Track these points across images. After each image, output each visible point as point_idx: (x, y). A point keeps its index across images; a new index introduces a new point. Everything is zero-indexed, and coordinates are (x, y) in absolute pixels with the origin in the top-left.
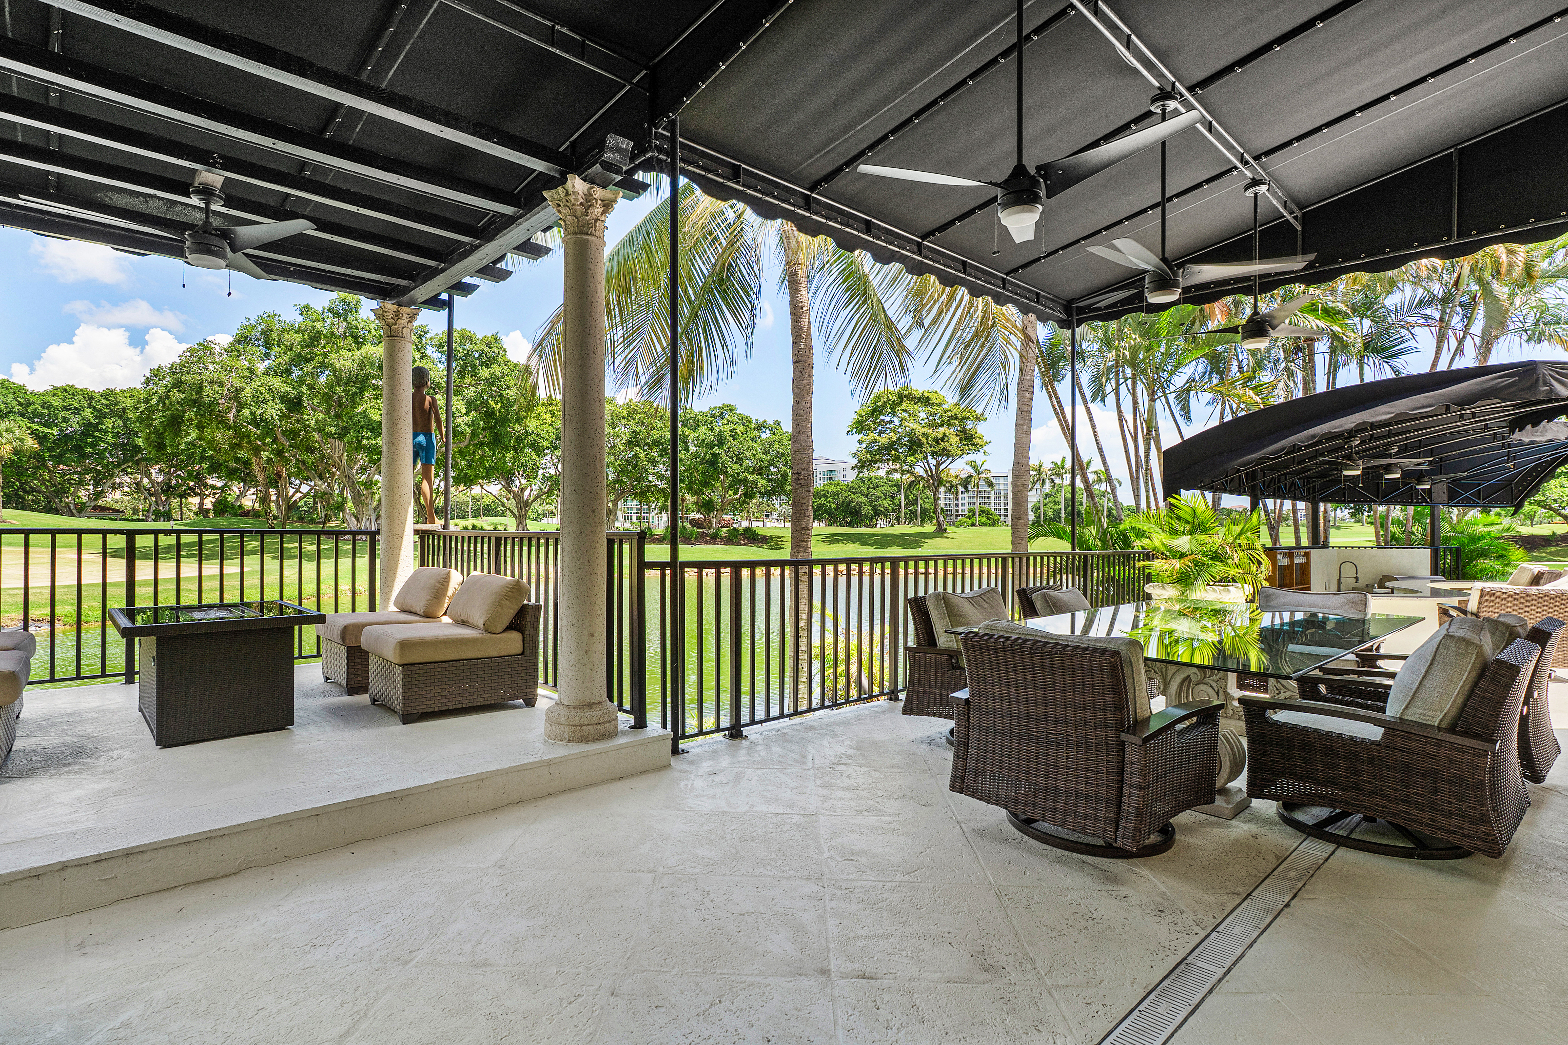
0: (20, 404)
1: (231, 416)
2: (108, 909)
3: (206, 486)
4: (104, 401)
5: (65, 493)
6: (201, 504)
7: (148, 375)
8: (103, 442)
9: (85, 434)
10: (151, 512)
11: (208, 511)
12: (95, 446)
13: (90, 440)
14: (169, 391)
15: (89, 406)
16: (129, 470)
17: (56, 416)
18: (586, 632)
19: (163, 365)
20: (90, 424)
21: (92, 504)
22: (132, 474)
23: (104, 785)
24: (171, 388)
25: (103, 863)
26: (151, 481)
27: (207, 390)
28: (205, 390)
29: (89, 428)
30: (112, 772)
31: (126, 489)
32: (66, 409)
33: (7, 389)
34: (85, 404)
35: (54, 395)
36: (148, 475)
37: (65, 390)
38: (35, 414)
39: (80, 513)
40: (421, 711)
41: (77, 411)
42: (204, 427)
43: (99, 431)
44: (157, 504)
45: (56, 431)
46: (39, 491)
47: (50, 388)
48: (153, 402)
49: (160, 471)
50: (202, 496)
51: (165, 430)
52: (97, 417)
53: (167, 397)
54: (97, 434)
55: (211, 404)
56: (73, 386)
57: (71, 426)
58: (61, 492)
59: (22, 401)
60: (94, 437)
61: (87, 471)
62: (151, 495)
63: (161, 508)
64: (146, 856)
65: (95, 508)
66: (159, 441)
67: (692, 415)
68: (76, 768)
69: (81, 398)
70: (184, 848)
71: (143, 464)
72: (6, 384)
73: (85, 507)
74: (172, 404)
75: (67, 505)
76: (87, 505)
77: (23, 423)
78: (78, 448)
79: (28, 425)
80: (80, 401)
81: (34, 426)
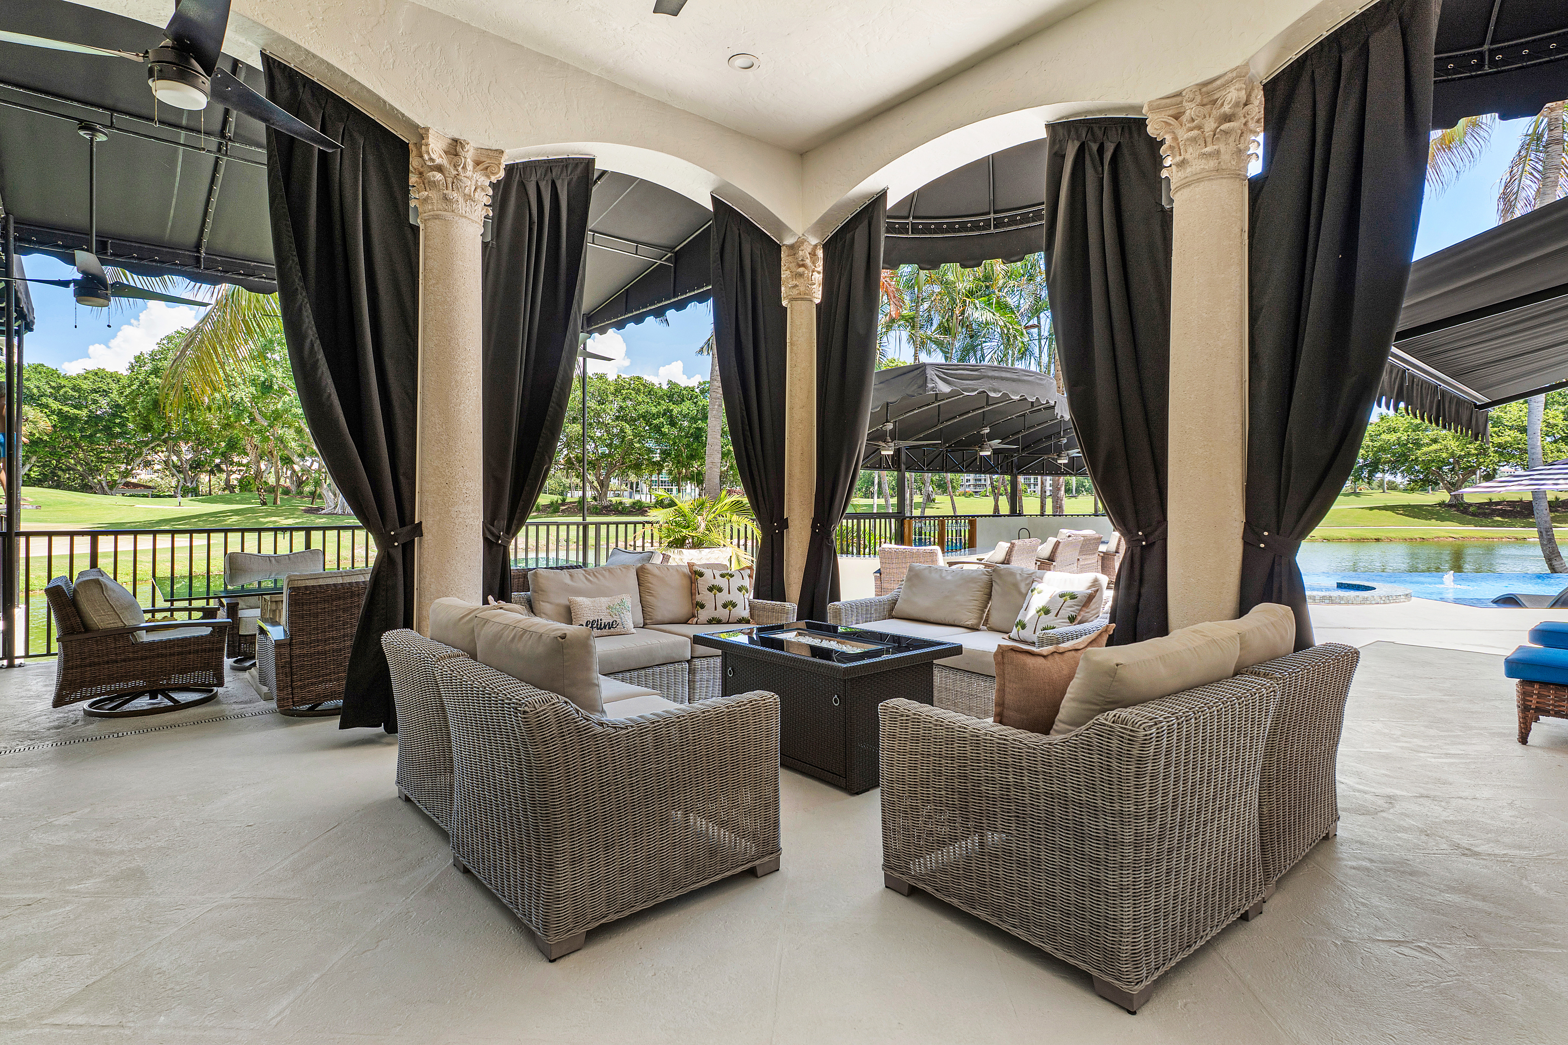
0: (53, 388)
3: (232, 463)
5: (98, 470)
6: (227, 481)
7: (133, 361)
9: (114, 415)
10: (180, 488)
11: (234, 487)
13: (117, 421)
14: (149, 377)
16: (158, 448)
17: (86, 398)
19: (144, 352)
20: (118, 406)
21: (124, 481)
22: (161, 452)
26: (180, 459)
29: (117, 409)
31: (157, 467)
32: (95, 391)
33: (40, 373)
34: (114, 386)
35: (85, 378)
36: (178, 453)
37: (96, 374)
38: (65, 396)
39: (111, 489)
41: (106, 393)
44: (185, 481)
45: (84, 413)
46: (74, 470)
47: (82, 372)
48: (135, 387)
50: (229, 473)
54: (125, 414)
56: (103, 370)
57: (100, 408)
58: (94, 471)
59: (53, 384)
60: (121, 417)
61: (117, 450)
62: (179, 472)
63: (189, 484)
65: (127, 484)
67: (676, 390)
69: (110, 381)
71: (171, 443)
72: (39, 369)
73: (116, 484)
74: (151, 389)
75: (100, 482)
76: (118, 482)
77: (55, 405)
78: (108, 429)
79: (60, 407)
80: (108, 384)
81: (65, 409)
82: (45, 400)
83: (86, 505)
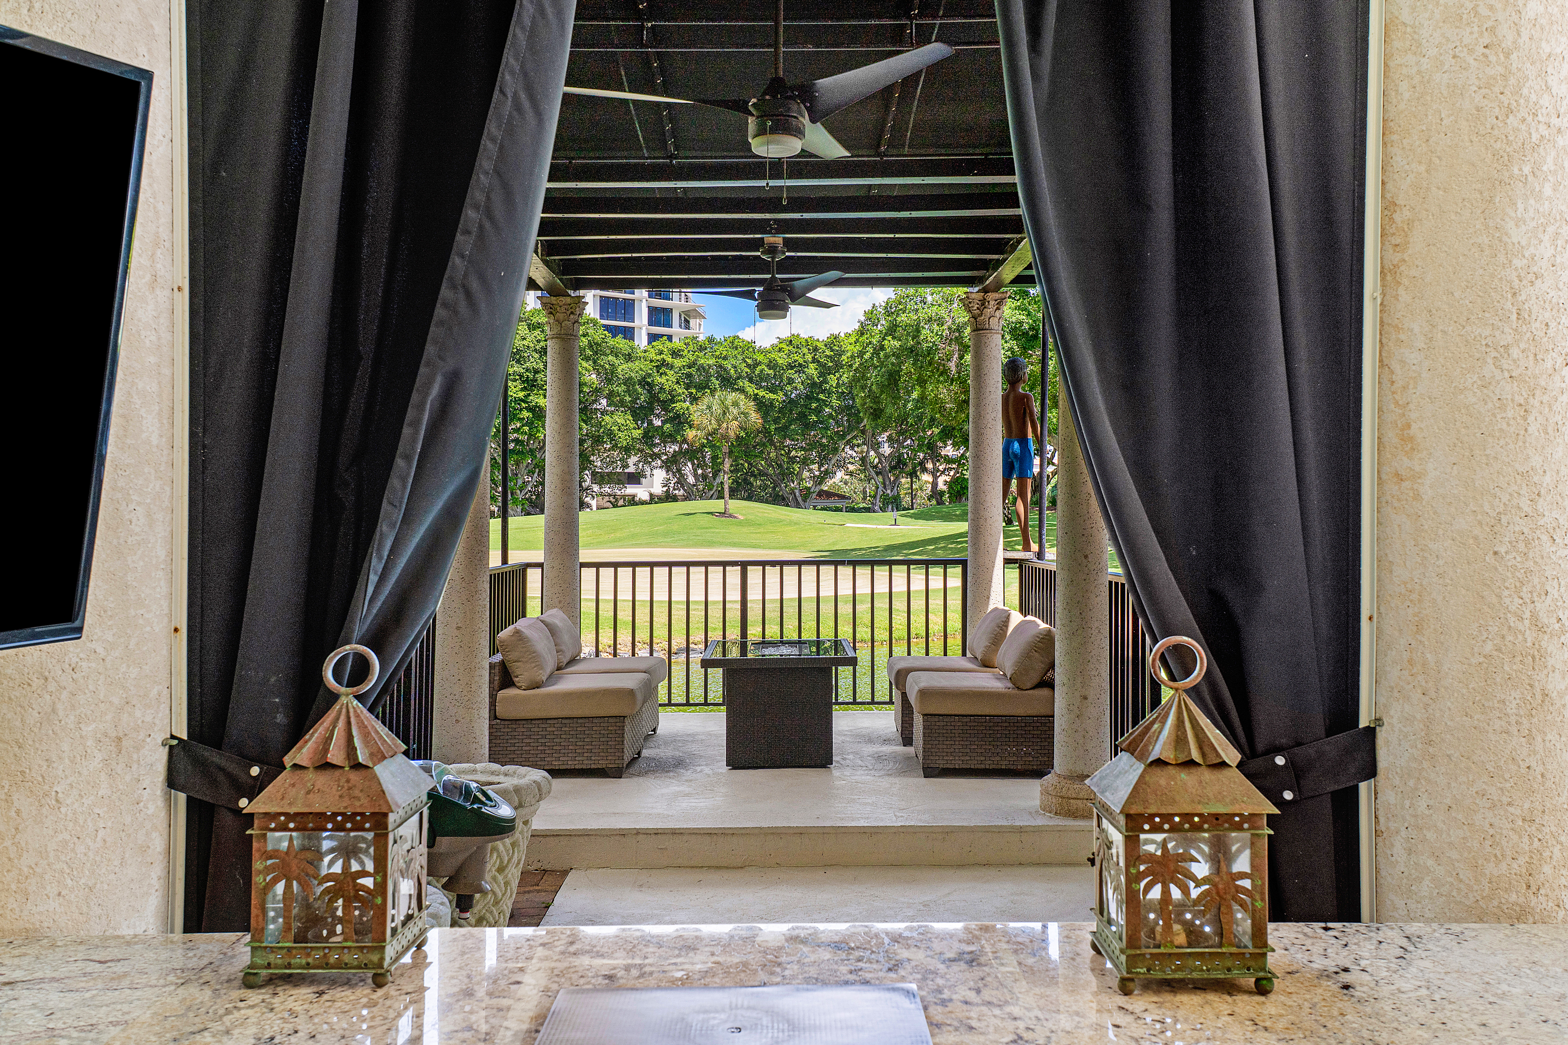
0: (748, 366)
1: (952, 365)
2: (662, 871)
3: (939, 458)
4: (828, 353)
5: (790, 474)
6: (935, 484)
7: (863, 319)
8: (827, 406)
9: (809, 398)
10: (878, 497)
11: (942, 493)
12: (820, 412)
13: (814, 405)
14: (884, 339)
15: (814, 361)
16: (855, 442)
17: (782, 376)
18: (1077, 694)
19: (877, 304)
20: (814, 384)
21: (817, 490)
22: (858, 446)
23: (681, 788)
24: (886, 334)
25: (659, 836)
26: (879, 455)
27: (925, 332)
28: (923, 332)
29: (815, 387)
30: (691, 781)
31: (851, 467)
32: (790, 366)
33: (736, 348)
34: (809, 357)
35: (780, 350)
36: (876, 446)
38: (762, 377)
39: (805, 500)
40: (941, 766)
41: (800, 368)
42: (925, 382)
43: (823, 392)
44: (885, 487)
45: (780, 396)
46: (766, 475)
47: (776, 341)
48: (867, 356)
49: (890, 439)
50: (935, 473)
51: (882, 392)
52: (821, 374)
53: (882, 348)
54: (821, 396)
55: (929, 351)
57: (796, 388)
58: (786, 475)
59: (749, 361)
60: (818, 400)
61: (811, 446)
62: (878, 474)
63: (889, 492)
64: (685, 838)
65: (821, 494)
66: (875, 406)
68: (671, 774)
69: (805, 350)
70: (708, 838)
71: (868, 432)
73: (810, 493)
74: (887, 356)
75: (792, 492)
76: (812, 490)
77: (751, 389)
78: (802, 416)
79: (756, 391)
80: (804, 355)
81: (761, 393)
82: (741, 384)
83: (796, 524)
